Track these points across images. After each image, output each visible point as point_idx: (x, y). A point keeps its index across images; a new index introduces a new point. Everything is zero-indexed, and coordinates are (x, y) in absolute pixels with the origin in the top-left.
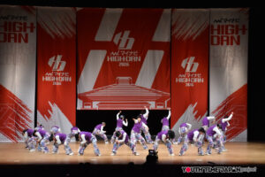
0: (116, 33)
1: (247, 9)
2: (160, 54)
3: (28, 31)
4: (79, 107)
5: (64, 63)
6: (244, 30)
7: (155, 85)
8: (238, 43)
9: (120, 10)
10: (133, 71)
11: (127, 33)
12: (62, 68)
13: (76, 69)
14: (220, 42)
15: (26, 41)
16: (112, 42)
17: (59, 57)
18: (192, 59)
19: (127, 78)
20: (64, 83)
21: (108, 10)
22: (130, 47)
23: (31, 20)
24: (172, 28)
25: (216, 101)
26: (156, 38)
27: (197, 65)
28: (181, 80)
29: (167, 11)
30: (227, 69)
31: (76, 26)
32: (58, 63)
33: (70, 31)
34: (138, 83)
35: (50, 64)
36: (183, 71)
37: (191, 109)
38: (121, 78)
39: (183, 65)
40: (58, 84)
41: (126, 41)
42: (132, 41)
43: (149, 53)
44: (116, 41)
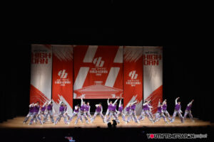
0: (95, 58)
1: (162, 47)
2: (118, 69)
3: (48, 57)
4: (75, 97)
5: (66, 74)
6: (160, 57)
7: (115, 86)
8: (158, 64)
9: (96, 47)
10: (103, 78)
11: (100, 58)
12: (65, 77)
13: (73, 77)
14: (149, 63)
15: (47, 63)
16: (92, 63)
17: (64, 71)
18: (134, 72)
19: (100, 82)
20: (66, 85)
21: (90, 47)
22: (102, 65)
23: (49, 52)
24: (124, 56)
25: (147, 94)
26: (115, 61)
27: (137, 75)
28: (129, 83)
29: (121, 47)
30: (153, 77)
31: (73, 55)
32: (63, 74)
33: (70, 57)
34: (107, 84)
35: (59, 74)
36: (130, 78)
37: (134, 98)
38: (97, 82)
39: (130, 75)
40: (64, 85)
41: (100, 63)
42: (103, 62)
43: (112, 69)
44: (94, 62)
